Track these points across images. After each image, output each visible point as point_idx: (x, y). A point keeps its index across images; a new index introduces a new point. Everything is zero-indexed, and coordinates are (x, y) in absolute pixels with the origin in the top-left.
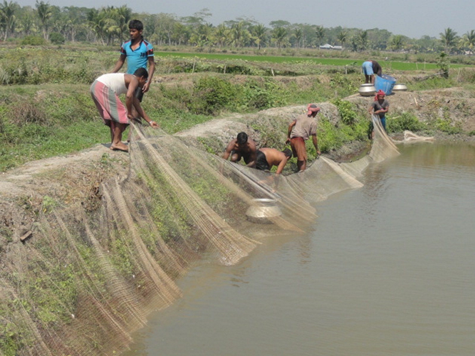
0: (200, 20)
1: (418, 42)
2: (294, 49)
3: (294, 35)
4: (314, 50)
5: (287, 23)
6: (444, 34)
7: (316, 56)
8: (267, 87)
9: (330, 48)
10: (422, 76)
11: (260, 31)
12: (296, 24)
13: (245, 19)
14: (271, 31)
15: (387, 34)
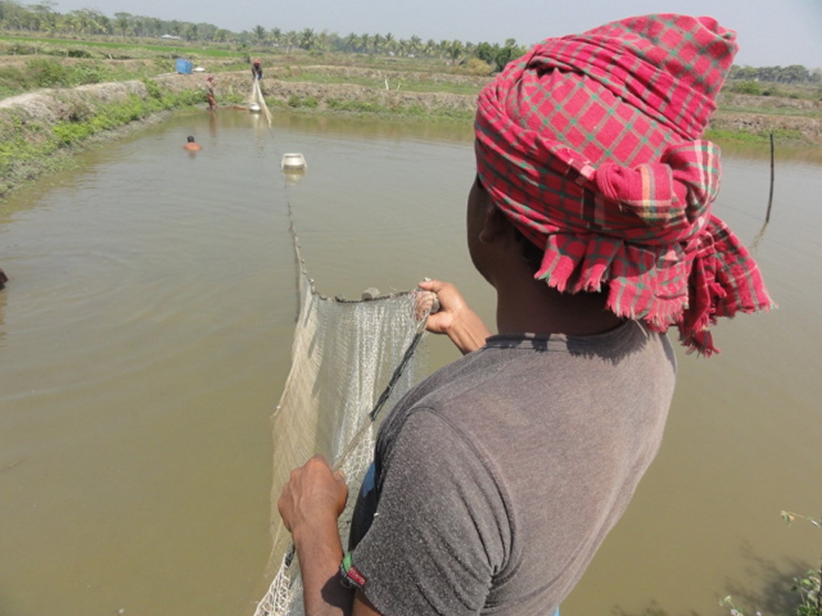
0: (47, 9)
1: (239, 35)
2: (139, 38)
3: (136, 26)
4: (156, 40)
5: (131, 16)
6: (256, 29)
7: (156, 44)
8: (97, 69)
9: (170, 38)
10: (230, 62)
11: (105, 21)
12: (138, 16)
13: (90, 10)
14: (116, 22)
15: (214, 28)
